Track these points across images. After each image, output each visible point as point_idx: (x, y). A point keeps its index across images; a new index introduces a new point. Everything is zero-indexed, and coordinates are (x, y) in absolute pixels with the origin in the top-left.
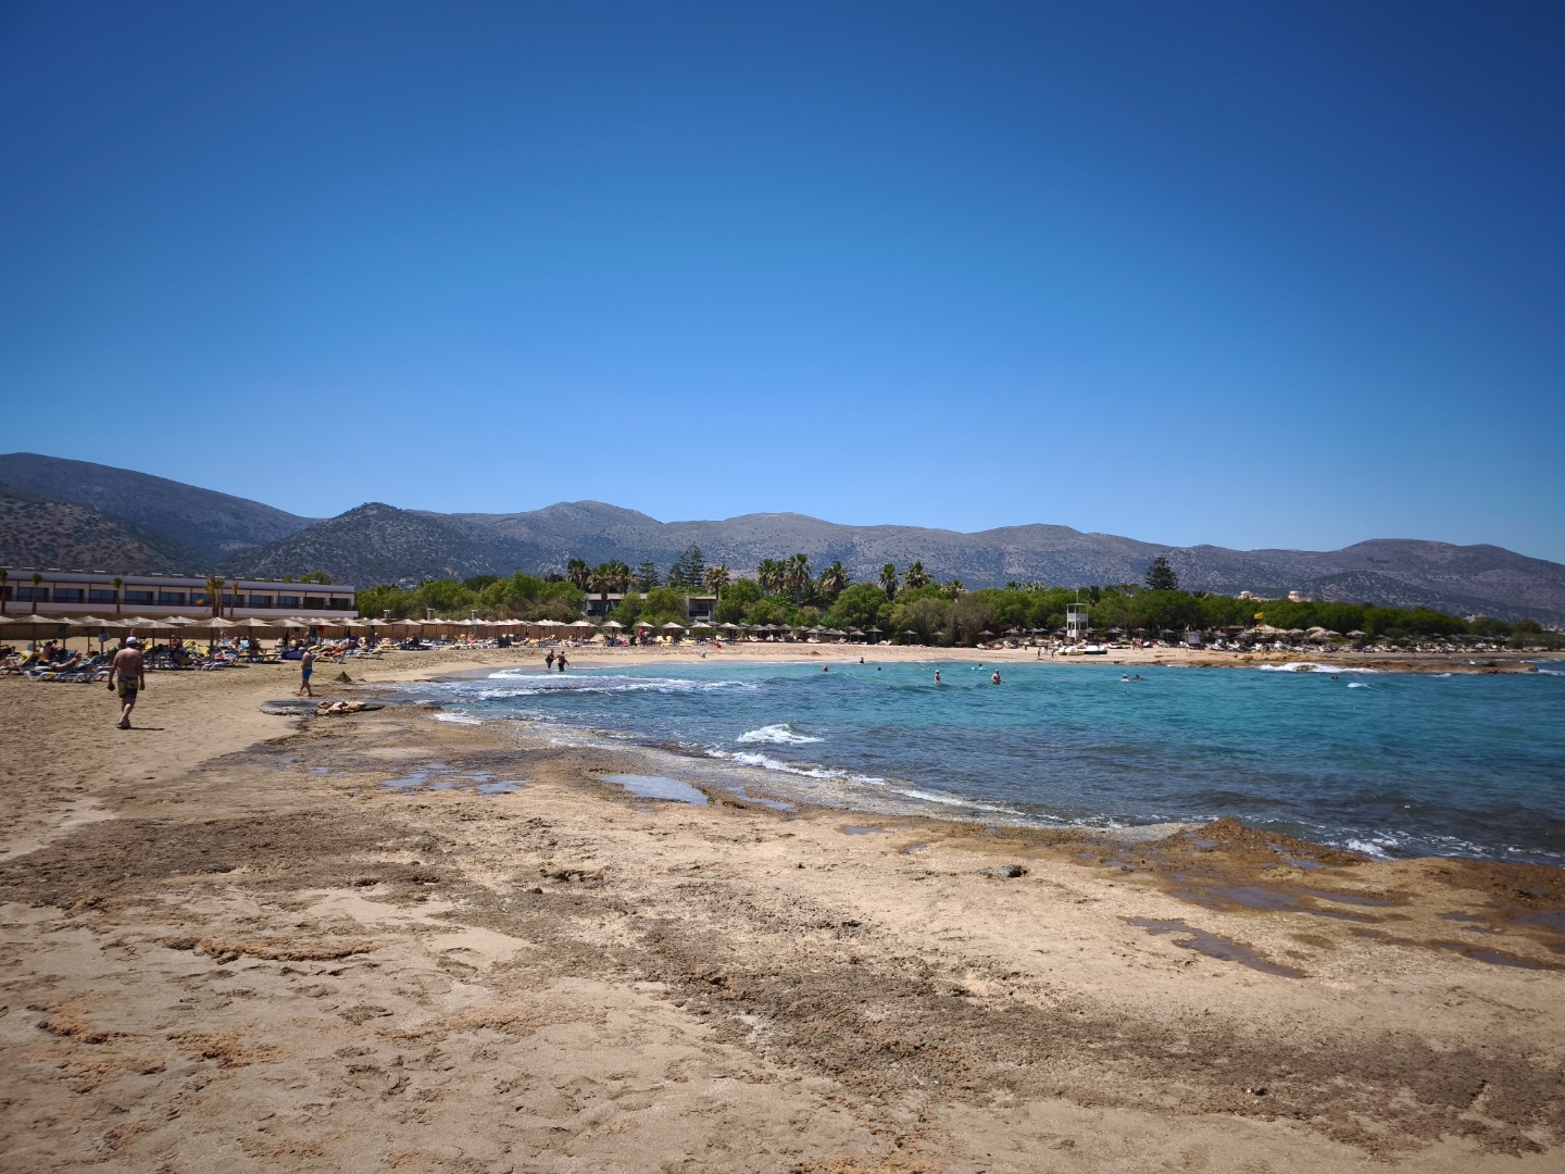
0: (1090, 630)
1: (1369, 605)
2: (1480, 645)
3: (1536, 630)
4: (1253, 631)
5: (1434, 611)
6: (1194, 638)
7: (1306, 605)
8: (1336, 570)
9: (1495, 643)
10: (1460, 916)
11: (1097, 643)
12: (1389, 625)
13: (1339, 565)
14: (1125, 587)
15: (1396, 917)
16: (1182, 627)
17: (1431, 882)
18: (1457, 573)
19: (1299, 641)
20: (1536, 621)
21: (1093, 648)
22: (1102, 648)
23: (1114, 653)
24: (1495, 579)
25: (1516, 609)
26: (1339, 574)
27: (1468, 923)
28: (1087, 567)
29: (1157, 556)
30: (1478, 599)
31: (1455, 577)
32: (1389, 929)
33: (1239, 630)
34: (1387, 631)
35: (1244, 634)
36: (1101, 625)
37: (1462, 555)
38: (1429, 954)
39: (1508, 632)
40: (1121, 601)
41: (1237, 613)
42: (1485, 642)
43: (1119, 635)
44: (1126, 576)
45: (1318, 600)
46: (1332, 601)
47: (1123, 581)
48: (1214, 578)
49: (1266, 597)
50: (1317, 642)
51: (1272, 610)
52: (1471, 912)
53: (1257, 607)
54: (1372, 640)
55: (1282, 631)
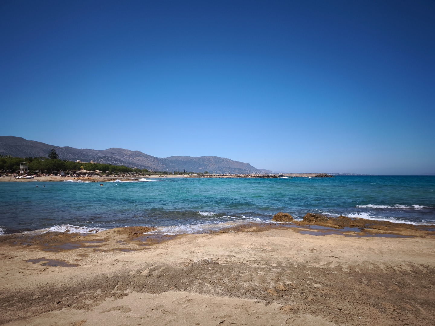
0: (28, 171)
1: (111, 165)
2: (135, 175)
3: (147, 171)
4: (80, 171)
5: (125, 166)
6: (63, 173)
7: (95, 164)
8: (103, 155)
9: (138, 174)
10: (119, 242)
11: (30, 175)
12: (115, 170)
13: (104, 154)
14: (41, 158)
16: (59, 170)
18: (131, 157)
19: (93, 174)
20: (147, 169)
21: (30, 177)
22: (32, 176)
23: (36, 179)
24: (139, 159)
25: (143, 166)
26: (104, 156)
28: (29, 151)
29: (52, 149)
30: (135, 164)
31: (131, 158)
33: (76, 171)
34: (115, 171)
35: (78, 172)
36: (32, 169)
37: (132, 153)
38: (111, 253)
39: (141, 171)
40: (39, 162)
41: (76, 166)
42: (136, 174)
43: (38, 172)
44: (42, 155)
45: (98, 163)
46: (102, 163)
47: (41, 156)
48: (70, 156)
49: (84, 162)
50: (97, 174)
51: (86, 166)
52: (123, 239)
53: (82, 165)
54: (111, 174)
55: (88, 171)
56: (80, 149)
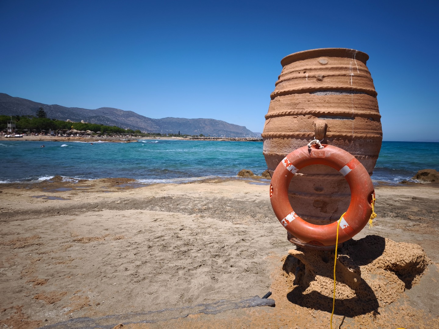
0: (16, 130)
1: (102, 125)
2: (128, 136)
3: (140, 132)
4: (70, 131)
5: (118, 127)
6: (52, 133)
7: (86, 124)
8: (94, 115)
9: (131, 135)
10: (103, 187)
11: (19, 134)
12: (107, 130)
14: (29, 116)
15: (92, 189)
16: (48, 130)
17: (101, 182)
18: (124, 117)
19: (84, 134)
20: (141, 130)
21: (18, 135)
22: (21, 135)
23: (25, 137)
24: (132, 120)
25: (136, 127)
26: (95, 116)
27: (105, 188)
28: (15, 109)
29: (40, 107)
30: (128, 124)
31: (123, 119)
32: (89, 190)
33: (66, 131)
34: (106, 132)
35: (68, 132)
36: (20, 128)
37: (125, 113)
38: (96, 193)
39: (134, 133)
40: (27, 121)
41: (66, 126)
43: (27, 131)
44: (29, 112)
45: (89, 123)
46: (93, 123)
47: (28, 114)
48: (59, 115)
49: (75, 121)
50: (89, 135)
51: (76, 125)
52: (106, 186)
53: (72, 124)
54: (103, 134)
55: (79, 131)
56: (69, 108)
